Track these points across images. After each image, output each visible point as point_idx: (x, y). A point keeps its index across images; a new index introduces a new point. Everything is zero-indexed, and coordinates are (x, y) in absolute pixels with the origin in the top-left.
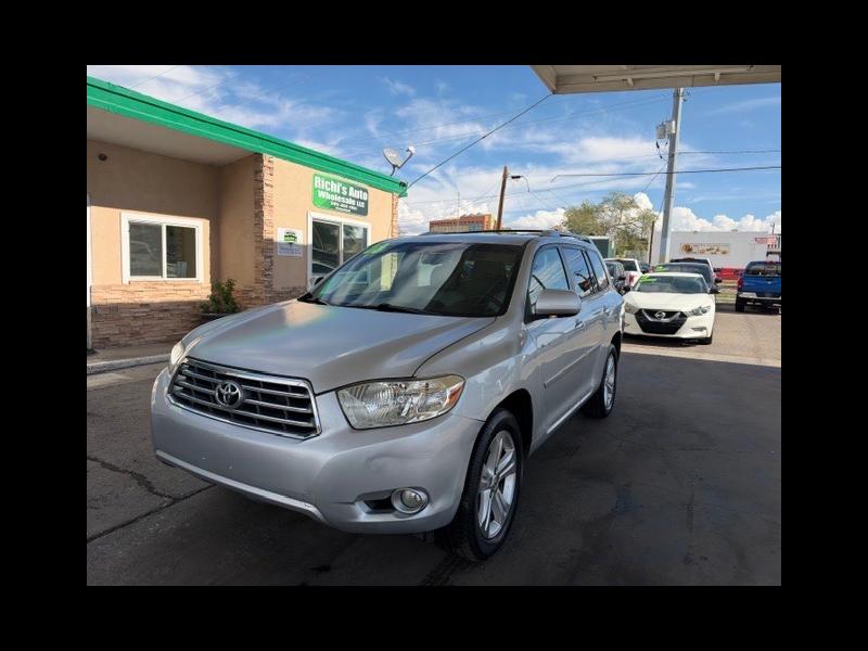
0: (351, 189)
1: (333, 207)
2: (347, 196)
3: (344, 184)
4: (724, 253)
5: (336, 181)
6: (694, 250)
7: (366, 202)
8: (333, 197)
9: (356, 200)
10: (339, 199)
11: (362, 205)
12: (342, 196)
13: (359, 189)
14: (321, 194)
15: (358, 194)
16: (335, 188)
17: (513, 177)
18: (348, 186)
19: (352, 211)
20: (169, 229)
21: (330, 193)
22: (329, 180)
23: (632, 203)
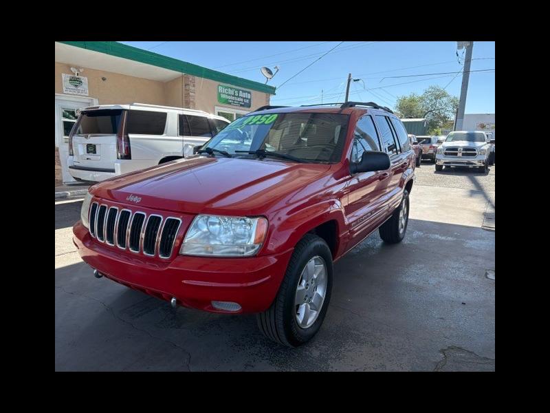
0: (241, 92)
1: (230, 103)
2: (238, 97)
3: (236, 90)
5: (231, 89)
6: (487, 126)
7: (250, 100)
8: (229, 97)
9: (243, 98)
10: (233, 98)
11: (247, 101)
12: (234, 96)
13: (245, 92)
14: (223, 96)
15: (245, 95)
16: (231, 92)
17: (355, 81)
18: (239, 91)
19: (241, 105)
21: (228, 95)
22: (228, 88)
23: (444, 95)
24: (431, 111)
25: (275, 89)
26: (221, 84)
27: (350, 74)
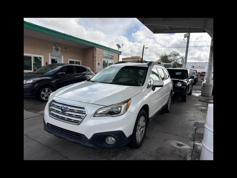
4: (203, 68)
5: (107, 52)
6: (195, 67)
7: (113, 56)
8: (107, 55)
10: (108, 56)
11: (112, 57)
12: (108, 55)
13: (111, 53)
14: (105, 55)
15: (111, 55)
16: (107, 53)
17: (146, 48)
18: (109, 53)
19: (110, 59)
20: (76, 62)
21: (106, 54)
22: (106, 52)
23: (178, 54)
24: (173, 61)
25: (121, 52)
26: (104, 50)
27: (144, 46)
